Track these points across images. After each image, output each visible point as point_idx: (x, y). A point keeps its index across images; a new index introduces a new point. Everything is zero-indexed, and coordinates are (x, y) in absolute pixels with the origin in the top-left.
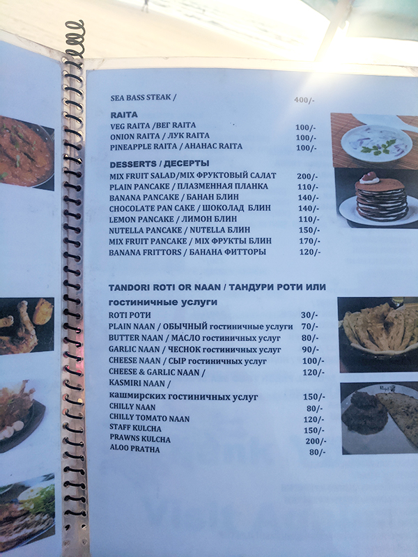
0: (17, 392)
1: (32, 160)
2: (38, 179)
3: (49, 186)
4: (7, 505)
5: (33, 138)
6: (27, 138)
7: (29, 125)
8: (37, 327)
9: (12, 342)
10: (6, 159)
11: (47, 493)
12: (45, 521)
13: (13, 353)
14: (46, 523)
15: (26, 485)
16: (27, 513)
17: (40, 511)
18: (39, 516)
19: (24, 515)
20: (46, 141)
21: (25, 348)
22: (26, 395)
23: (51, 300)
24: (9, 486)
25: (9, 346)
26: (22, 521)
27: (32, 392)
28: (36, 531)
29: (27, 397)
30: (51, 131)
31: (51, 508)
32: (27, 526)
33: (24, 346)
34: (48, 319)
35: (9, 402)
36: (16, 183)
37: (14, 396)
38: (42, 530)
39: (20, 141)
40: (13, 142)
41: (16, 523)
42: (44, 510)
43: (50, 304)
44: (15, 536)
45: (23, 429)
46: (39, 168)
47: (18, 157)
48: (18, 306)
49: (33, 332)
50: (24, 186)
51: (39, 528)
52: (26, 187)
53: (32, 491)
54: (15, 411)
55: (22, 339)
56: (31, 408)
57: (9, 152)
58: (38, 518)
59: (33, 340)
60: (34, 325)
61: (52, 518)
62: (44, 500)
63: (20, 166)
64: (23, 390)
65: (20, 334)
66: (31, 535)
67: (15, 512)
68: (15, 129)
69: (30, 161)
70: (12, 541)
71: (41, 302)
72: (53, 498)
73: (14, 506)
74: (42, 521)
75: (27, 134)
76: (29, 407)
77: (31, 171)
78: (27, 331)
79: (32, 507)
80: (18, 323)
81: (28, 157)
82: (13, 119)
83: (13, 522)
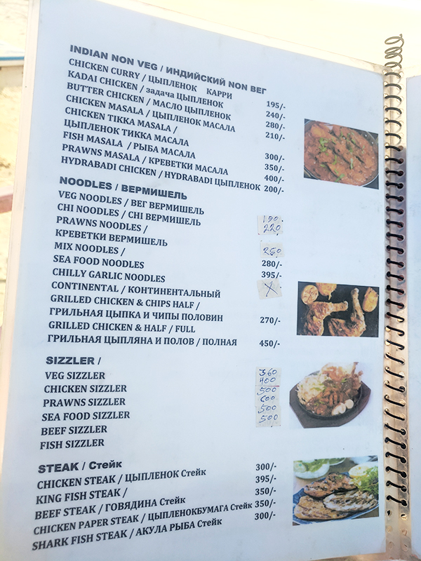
0: (349, 372)
1: (362, 162)
2: (367, 179)
3: (374, 185)
4: (341, 476)
5: (363, 143)
6: (359, 143)
7: (359, 132)
8: (366, 314)
9: (346, 325)
10: (343, 162)
11: (372, 473)
12: (371, 500)
13: (347, 335)
14: (371, 503)
15: (355, 462)
16: (356, 489)
17: (366, 489)
18: (365, 494)
19: (354, 489)
20: (372, 145)
21: (356, 332)
22: (356, 376)
23: (377, 289)
24: (343, 459)
25: (344, 328)
26: (352, 495)
27: (360, 374)
28: (363, 508)
29: (356, 378)
30: (376, 136)
31: (375, 489)
32: (356, 501)
33: (355, 330)
34: (374, 307)
35: (343, 380)
36: (351, 183)
37: (347, 375)
38: (368, 509)
39: (354, 146)
40: (348, 147)
41: (348, 496)
42: (370, 490)
43: (376, 293)
44: (347, 508)
45: (353, 408)
46: (367, 169)
47: (352, 160)
48: (352, 293)
49: (362, 318)
50: (356, 185)
51: (365, 506)
52: (357, 187)
53: (360, 468)
54: (347, 389)
55: (354, 323)
56: (360, 389)
57: (345, 156)
58: (364, 495)
59: (362, 326)
60: (364, 311)
61: (376, 500)
62: (370, 480)
63: (354, 168)
64: (353, 371)
65: (353, 319)
66: (359, 511)
67: (347, 485)
68: (350, 136)
69: (360, 163)
70: (345, 512)
71: (369, 290)
72: (377, 480)
73: (346, 479)
74: (368, 500)
75: (359, 140)
76: (358, 388)
77: (361, 172)
78: (358, 317)
79: (360, 484)
80: (351, 309)
81: (359, 159)
82: (348, 128)
83: (345, 494)
